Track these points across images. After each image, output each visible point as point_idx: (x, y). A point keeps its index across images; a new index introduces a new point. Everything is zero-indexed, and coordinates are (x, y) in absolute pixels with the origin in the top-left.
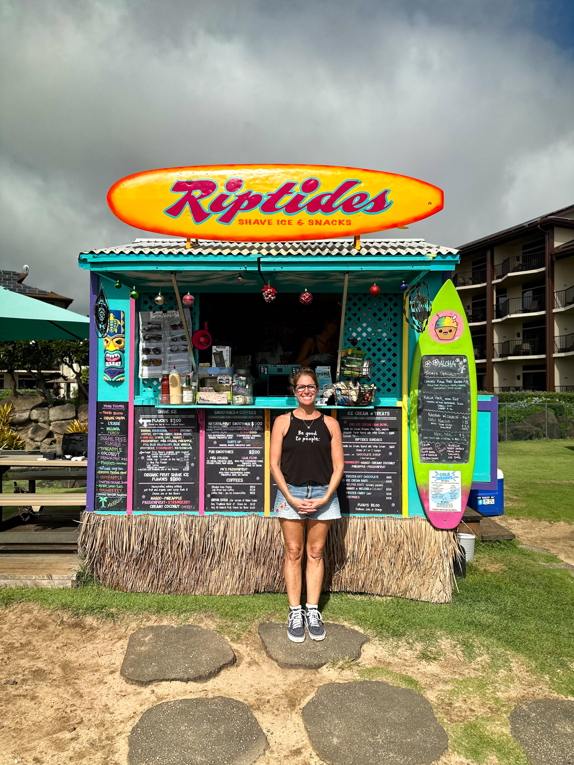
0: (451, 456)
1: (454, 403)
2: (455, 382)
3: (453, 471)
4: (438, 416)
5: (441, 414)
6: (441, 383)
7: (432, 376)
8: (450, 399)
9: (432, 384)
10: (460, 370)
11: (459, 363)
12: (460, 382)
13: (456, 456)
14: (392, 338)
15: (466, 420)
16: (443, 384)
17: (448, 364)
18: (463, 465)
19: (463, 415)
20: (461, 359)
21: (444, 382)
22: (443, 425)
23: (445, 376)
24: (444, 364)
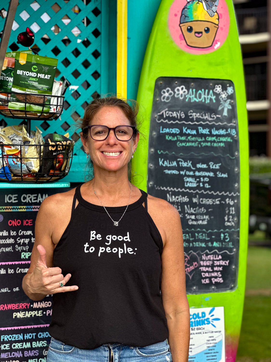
0: (206, 278)
1: (212, 174)
2: (215, 132)
3: (210, 309)
4: (186, 199)
5: (190, 196)
6: (189, 135)
7: (174, 119)
8: (205, 166)
9: (174, 135)
10: (223, 110)
11: (220, 94)
12: (222, 132)
13: (216, 277)
14: (92, 38)
15: (232, 206)
16: (193, 136)
17: (203, 96)
18: (227, 294)
19: (227, 196)
20: (224, 89)
21: (194, 132)
22: (193, 217)
23: (198, 120)
24: (196, 97)
